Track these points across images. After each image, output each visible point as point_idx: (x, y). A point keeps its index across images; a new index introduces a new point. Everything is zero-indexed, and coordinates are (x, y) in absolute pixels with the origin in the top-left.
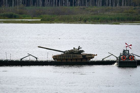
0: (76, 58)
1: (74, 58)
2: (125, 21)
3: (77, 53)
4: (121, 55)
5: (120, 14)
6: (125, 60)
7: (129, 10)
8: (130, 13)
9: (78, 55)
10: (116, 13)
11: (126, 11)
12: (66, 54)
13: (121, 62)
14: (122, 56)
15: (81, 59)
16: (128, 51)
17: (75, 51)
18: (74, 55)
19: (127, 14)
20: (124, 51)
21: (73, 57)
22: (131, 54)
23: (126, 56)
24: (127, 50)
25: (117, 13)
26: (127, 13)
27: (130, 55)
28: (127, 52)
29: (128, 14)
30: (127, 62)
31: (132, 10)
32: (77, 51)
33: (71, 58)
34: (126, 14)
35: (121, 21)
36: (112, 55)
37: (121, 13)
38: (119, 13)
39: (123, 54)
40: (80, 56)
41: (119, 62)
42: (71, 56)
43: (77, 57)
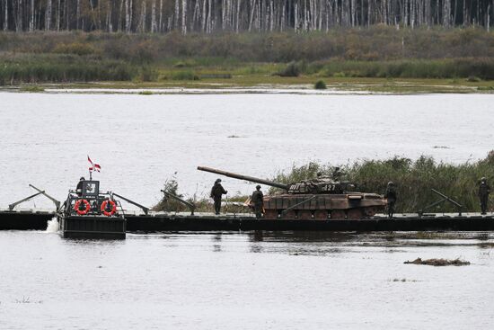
0: (328, 207)
1: (322, 207)
2: (60, 80)
3: (331, 192)
4: (71, 198)
5: (44, 55)
6: (85, 214)
7: (74, 45)
8: (75, 52)
9: (335, 199)
10: (31, 51)
11: (63, 45)
12: (294, 193)
13: (74, 219)
14: (77, 199)
15: (346, 211)
16: (97, 183)
17: (324, 185)
18: (321, 196)
19: (65, 55)
20: (82, 184)
21: (317, 203)
22: (106, 196)
23: (89, 200)
24: (91, 182)
25: (34, 54)
26: (67, 52)
27: (103, 199)
28: (93, 186)
29: (70, 58)
30: (92, 220)
31: (81, 45)
32: (332, 184)
33: (313, 208)
34: (62, 58)
35: (49, 79)
36: (43, 192)
37: (45, 52)
38: (40, 52)
39: (80, 194)
40: (342, 202)
41: (66, 219)
42: (313, 202)
43: (332, 204)
